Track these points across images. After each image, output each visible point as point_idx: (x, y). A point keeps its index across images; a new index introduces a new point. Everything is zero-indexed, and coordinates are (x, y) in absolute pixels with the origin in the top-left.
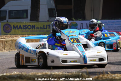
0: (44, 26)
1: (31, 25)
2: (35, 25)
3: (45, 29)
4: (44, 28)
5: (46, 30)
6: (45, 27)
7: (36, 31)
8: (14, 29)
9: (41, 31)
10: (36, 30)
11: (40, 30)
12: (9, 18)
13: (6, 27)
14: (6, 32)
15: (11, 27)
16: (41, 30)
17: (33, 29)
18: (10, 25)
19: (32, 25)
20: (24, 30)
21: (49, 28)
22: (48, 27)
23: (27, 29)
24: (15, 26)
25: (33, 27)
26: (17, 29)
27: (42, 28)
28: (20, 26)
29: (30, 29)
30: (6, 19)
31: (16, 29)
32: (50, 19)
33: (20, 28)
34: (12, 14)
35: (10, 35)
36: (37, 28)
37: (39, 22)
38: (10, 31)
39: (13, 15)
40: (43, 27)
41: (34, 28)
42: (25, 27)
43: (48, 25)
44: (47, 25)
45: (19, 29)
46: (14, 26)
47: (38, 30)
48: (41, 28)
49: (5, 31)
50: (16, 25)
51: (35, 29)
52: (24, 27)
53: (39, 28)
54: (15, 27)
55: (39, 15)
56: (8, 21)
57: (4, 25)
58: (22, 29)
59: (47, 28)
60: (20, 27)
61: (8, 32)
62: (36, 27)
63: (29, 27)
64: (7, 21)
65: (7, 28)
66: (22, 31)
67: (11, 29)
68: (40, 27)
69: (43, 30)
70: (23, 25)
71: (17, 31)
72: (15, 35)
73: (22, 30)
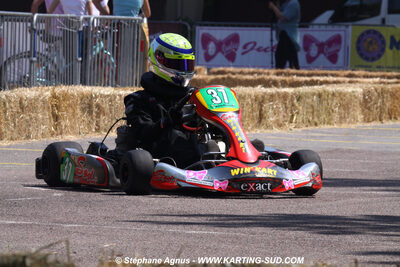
8: (391, 48)
13: (369, 40)
14: (367, 59)
15: (384, 42)
24: (398, 39)
30: (378, 13)
31: (398, 48)
35: (379, 68)
38: (379, 56)
46: (392, 38)
49: (361, 55)
54: (398, 44)
57: (362, 35)
61: (373, 59)
65: (371, 43)
67: (383, 50)
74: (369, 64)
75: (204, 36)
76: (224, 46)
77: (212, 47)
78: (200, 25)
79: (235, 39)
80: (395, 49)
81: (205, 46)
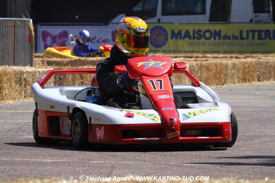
0: (241, 32)
1: (213, 31)
2: (220, 31)
3: (244, 39)
4: (242, 38)
5: (246, 41)
6: (244, 35)
7: (223, 44)
8: (172, 38)
9: (234, 44)
10: (222, 41)
11: (231, 41)
12: (164, 13)
13: (157, 33)
14: (156, 46)
15: (167, 35)
16: (234, 41)
17: (215, 38)
18: (165, 30)
19: (215, 31)
20: (196, 40)
21: (253, 38)
22: (251, 34)
23: (203, 40)
24: (176, 32)
25: (217, 34)
26: (180, 38)
27: (236, 36)
28: (187, 32)
29: (209, 39)
30: (155, 15)
31: (177, 38)
32: (256, 16)
33: (187, 37)
34: (169, 5)
35: (164, 52)
36: (226, 37)
37: (229, 23)
38: (164, 44)
39: (173, 5)
40: (239, 36)
41: (217, 38)
42: (199, 35)
43: (251, 31)
44: (248, 32)
45: (184, 38)
46: (173, 32)
47: (227, 41)
48: (235, 38)
50: (179, 29)
51: (220, 38)
52: (196, 35)
53: (229, 38)
54: (177, 35)
55: (230, 8)
56: (161, 21)
57: (152, 30)
58: (190, 38)
59: (248, 38)
60: (187, 35)
61: (160, 46)
62: (222, 35)
63: (208, 35)
64: (159, 20)
65: (158, 35)
66: (192, 43)
67: (167, 39)
68: (233, 35)
69: (239, 41)
70: (194, 31)
71: (180, 42)
72: (174, 52)
73: (192, 40)
74: (157, 49)
75: (43, 32)
76: (58, 39)
77: (49, 40)
78: (41, 25)
79: (65, 34)
80: (174, 38)
81: (44, 40)
